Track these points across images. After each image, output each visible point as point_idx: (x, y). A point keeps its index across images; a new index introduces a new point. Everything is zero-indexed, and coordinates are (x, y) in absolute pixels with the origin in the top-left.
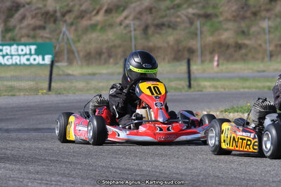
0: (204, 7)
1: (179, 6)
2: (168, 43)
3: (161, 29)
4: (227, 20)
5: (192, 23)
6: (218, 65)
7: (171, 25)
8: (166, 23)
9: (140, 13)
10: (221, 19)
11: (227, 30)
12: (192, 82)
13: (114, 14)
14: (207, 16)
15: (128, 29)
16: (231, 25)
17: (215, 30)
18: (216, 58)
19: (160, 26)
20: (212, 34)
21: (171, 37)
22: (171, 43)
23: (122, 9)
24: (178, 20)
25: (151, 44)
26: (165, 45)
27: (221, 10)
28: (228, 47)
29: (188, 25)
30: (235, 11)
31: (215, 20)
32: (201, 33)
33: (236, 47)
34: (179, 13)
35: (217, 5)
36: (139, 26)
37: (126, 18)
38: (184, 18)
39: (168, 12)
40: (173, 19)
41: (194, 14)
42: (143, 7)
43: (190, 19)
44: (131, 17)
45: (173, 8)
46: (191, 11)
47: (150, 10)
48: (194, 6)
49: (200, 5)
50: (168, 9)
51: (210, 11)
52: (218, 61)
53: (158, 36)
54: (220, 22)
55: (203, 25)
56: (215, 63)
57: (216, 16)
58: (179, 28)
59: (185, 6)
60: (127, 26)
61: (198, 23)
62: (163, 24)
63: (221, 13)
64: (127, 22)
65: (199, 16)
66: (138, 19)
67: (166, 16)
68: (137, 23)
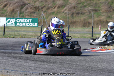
0: (95, 7)
1: (85, 6)
2: (81, 20)
3: (78, 15)
4: (103, 12)
5: (90, 13)
6: (100, 29)
7: (82, 13)
8: (80, 13)
9: (71, 8)
10: (101, 11)
11: (103, 16)
12: (94, 35)
13: (61, 8)
14: (96, 10)
15: (66, 14)
16: (104, 14)
17: (99, 16)
18: (100, 26)
19: (78, 14)
20: (97, 17)
21: (82, 18)
22: (82, 20)
23: (64, 6)
24: (85, 11)
25: (74, 20)
26: (80, 21)
27: (101, 8)
28: (103, 22)
29: (88, 13)
30: (106, 9)
31: (99, 12)
32: (94, 16)
33: (106, 22)
34: (85, 9)
35: (100, 6)
36: (70, 13)
37: (65, 10)
38: (87, 11)
39: (81, 8)
40: (83, 11)
41: (91, 10)
42: (72, 6)
43: (89, 11)
44: (67, 10)
45: (83, 7)
46: (90, 8)
47: (74, 7)
48: (91, 6)
49: (93, 6)
50: (81, 7)
51: (97, 8)
52: (100, 27)
53: (77, 17)
54: (101, 13)
55: (94, 13)
56: (100, 28)
57: (99, 10)
58: (85, 14)
59: (88, 6)
60: (66, 13)
61: (93, 13)
62: (79, 13)
63: (101, 9)
64: (66, 11)
65: (93, 10)
66: (70, 10)
67: (80, 10)
68: (70, 12)
